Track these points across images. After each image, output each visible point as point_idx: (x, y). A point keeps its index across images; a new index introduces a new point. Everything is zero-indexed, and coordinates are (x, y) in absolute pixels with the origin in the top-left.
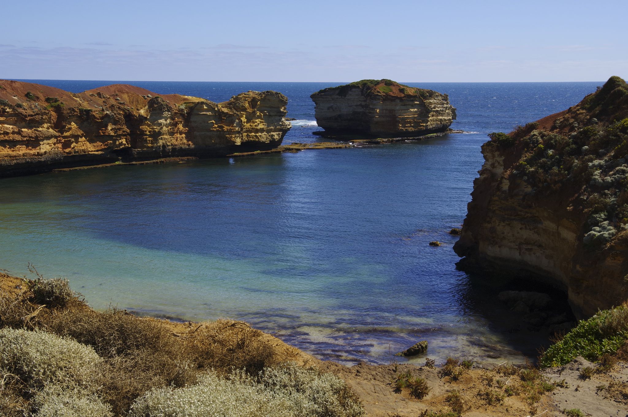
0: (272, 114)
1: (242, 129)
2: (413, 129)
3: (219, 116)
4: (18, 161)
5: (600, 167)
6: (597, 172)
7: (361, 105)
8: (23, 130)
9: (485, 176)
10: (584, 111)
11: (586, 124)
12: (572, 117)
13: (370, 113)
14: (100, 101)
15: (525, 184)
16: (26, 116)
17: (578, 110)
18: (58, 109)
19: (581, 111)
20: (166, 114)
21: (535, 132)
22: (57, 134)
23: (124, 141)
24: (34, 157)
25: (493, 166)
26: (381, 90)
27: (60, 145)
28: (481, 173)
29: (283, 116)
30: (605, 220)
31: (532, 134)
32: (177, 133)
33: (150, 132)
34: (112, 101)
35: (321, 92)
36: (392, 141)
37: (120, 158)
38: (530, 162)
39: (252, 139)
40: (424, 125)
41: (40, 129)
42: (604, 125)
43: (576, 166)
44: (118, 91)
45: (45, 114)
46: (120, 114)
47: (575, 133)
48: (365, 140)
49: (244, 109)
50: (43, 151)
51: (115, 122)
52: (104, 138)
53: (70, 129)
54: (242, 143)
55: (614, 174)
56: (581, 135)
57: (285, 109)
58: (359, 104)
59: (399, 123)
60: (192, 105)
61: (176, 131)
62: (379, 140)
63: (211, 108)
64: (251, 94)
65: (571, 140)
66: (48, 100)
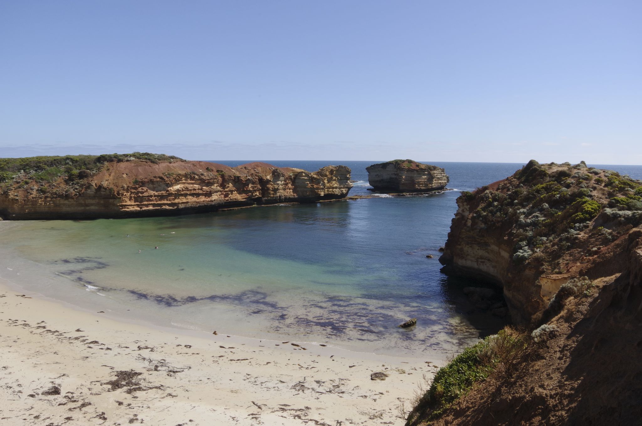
0: (342, 178)
1: (324, 187)
2: (424, 188)
3: (312, 180)
4: (200, 205)
5: (524, 213)
6: (522, 216)
7: (394, 174)
8: (204, 187)
9: (458, 217)
10: (515, 180)
11: (516, 188)
12: (509, 183)
13: (400, 178)
14: (246, 171)
15: (481, 222)
16: (205, 180)
17: (512, 179)
18: (223, 176)
19: (514, 180)
20: (282, 178)
21: (487, 191)
22: (221, 190)
23: (258, 193)
24: (209, 202)
25: (463, 211)
26: (406, 166)
27: (223, 196)
28: (456, 215)
29: (348, 180)
30: (526, 246)
31: (485, 192)
32: (287, 189)
33: (272, 188)
34: (252, 172)
35: (372, 166)
36: (412, 194)
37: (255, 203)
38: (484, 209)
39: (330, 193)
40: (431, 185)
41: (212, 187)
42: (527, 188)
43: (510, 212)
44: (256, 166)
45: (216, 179)
46: (256, 178)
47: (510, 193)
48: (396, 194)
49: (326, 176)
50: (213, 199)
51: (253, 183)
52: (246, 192)
53: (228, 187)
54: (325, 195)
55: (532, 218)
56: (513, 194)
57: (350, 176)
58: (393, 173)
59: (416, 184)
60: (296, 173)
61: (287, 188)
62: (404, 194)
63: (307, 175)
64: (331, 167)
65: (508, 197)
66: (218, 171)
